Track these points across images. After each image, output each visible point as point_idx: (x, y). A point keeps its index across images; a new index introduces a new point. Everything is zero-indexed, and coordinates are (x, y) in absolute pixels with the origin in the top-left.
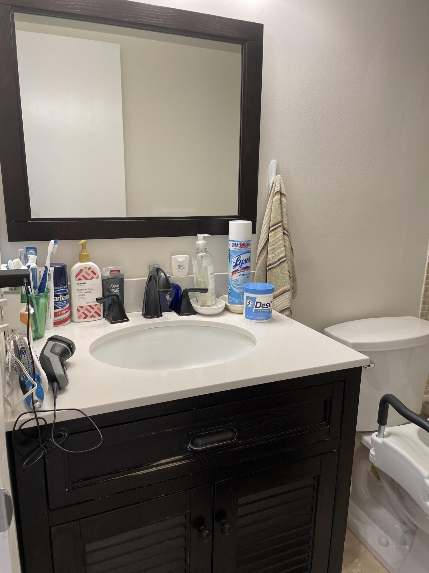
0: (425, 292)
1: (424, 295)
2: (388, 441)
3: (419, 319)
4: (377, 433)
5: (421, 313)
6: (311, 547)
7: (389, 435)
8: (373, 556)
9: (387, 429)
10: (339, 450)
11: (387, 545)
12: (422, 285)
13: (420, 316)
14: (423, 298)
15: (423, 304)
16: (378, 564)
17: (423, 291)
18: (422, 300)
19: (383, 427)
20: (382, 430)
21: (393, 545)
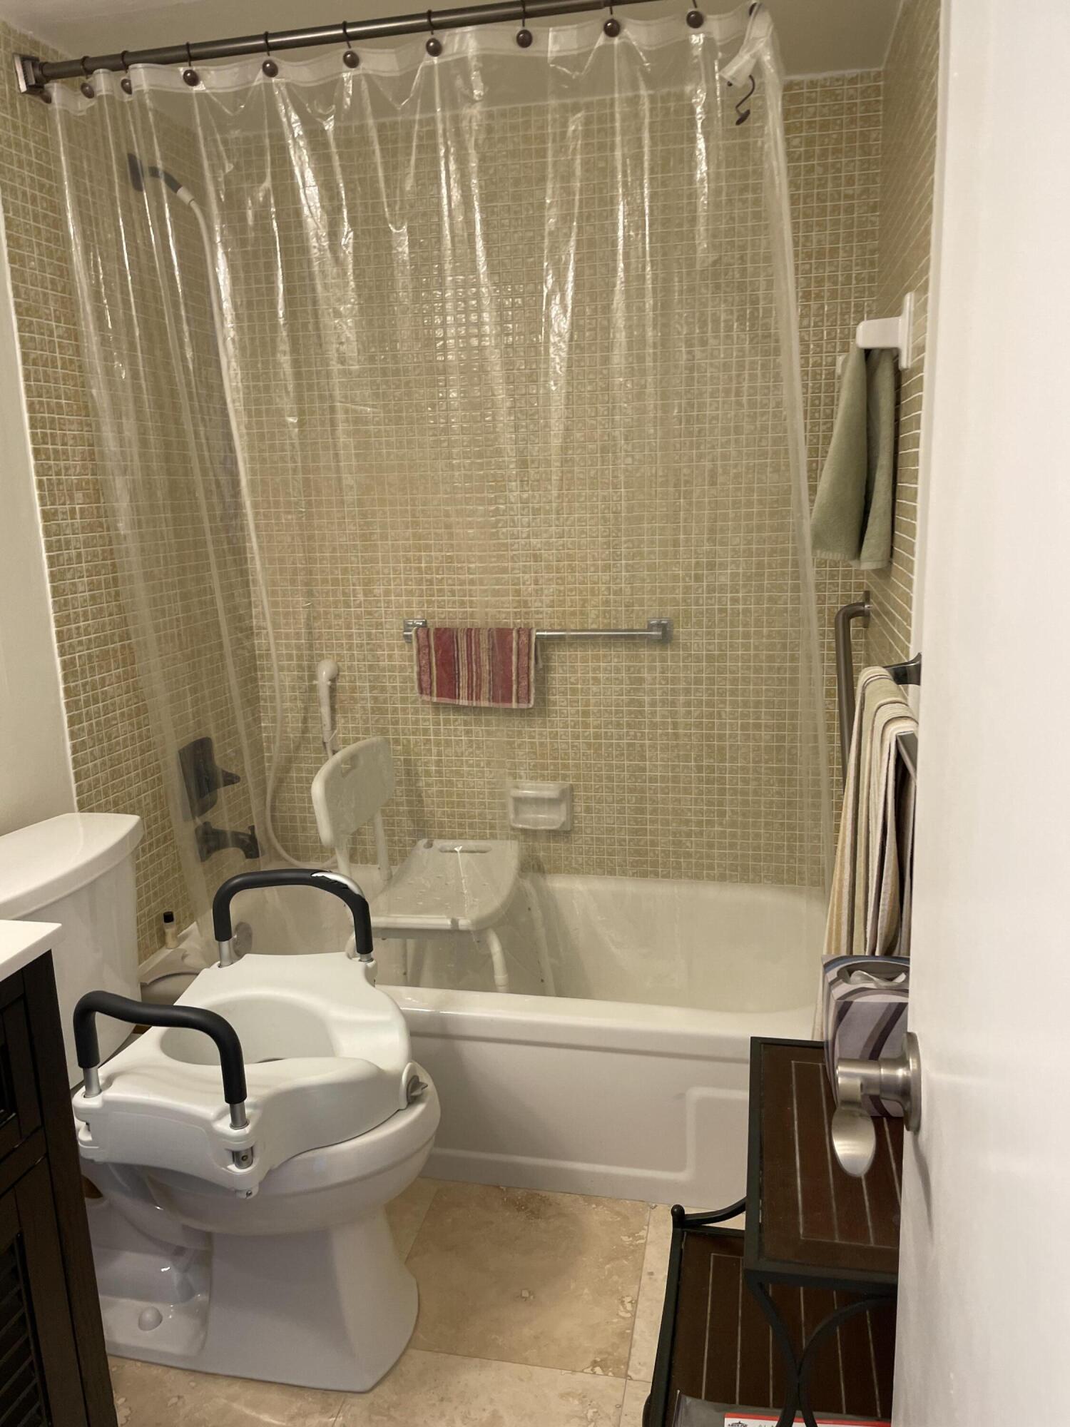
0: (73, 753)
1: (74, 760)
2: (112, 1093)
3: (77, 815)
4: (83, 1089)
5: (79, 801)
6: (43, 1411)
7: (109, 1081)
8: (139, 1364)
9: (102, 1072)
10: (47, 1155)
11: (159, 1319)
12: (64, 740)
13: (77, 809)
14: (74, 768)
15: (76, 782)
16: (155, 1371)
17: (69, 751)
18: (72, 772)
19: (93, 1069)
20: (94, 1079)
21: (170, 1314)
